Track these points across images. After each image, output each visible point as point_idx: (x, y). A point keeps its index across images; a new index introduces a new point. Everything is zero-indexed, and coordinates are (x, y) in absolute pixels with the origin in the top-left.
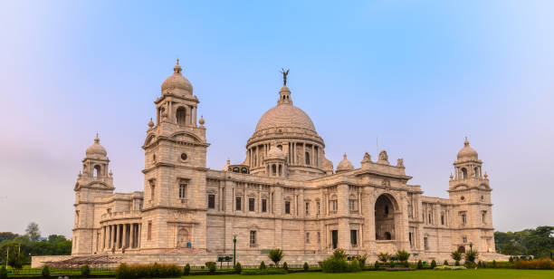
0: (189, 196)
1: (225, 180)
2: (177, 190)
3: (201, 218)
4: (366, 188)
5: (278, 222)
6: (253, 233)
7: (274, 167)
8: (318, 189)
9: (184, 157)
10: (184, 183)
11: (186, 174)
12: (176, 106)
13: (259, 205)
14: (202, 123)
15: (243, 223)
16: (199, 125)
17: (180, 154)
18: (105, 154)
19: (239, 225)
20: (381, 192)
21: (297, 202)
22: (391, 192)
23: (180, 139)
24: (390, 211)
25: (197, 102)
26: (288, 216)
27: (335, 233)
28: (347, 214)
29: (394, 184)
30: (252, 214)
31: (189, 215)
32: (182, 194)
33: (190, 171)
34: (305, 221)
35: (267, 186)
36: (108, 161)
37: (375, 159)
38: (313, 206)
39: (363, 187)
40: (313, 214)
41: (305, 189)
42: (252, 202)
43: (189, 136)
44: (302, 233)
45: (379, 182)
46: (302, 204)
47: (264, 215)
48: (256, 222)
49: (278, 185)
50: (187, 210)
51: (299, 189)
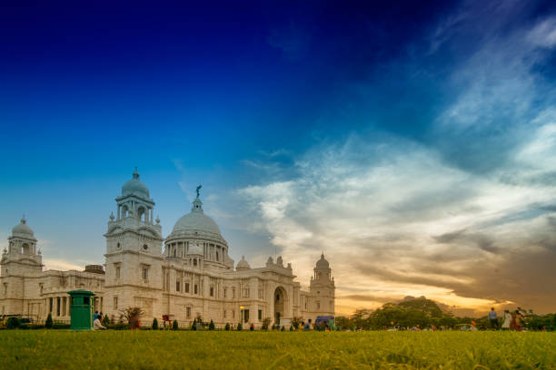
0: (149, 278)
1: (169, 268)
2: (141, 272)
3: (159, 296)
4: (269, 282)
5: (206, 302)
6: (189, 309)
7: (195, 260)
8: (234, 280)
9: (146, 247)
10: (146, 268)
11: (147, 261)
12: (139, 206)
13: (192, 288)
14: (158, 221)
15: (181, 301)
16: (155, 223)
17: (143, 244)
18: (32, 235)
19: (178, 302)
20: (278, 285)
21: (219, 289)
22: (284, 286)
23: (142, 232)
24: (280, 298)
25: (154, 204)
26: (212, 298)
27: (247, 312)
28: (257, 299)
29: (286, 280)
30: (187, 295)
31: (150, 293)
32: (145, 276)
33: (151, 259)
34: (224, 302)
35: (199, 275)
36: (36, 241)
37: (275, 262)
38: (229, 292)
39: (267, 280)
40: (229, 298)
41: (224, 279)
42: (187, 285)
43: (150, 231)
44: (222, 310)
45: (277, 278)
46: (222, 290)
47: (197, 296)
48: (190, 301)
49: (206, 275)
50: (149, 289)
51: (220, 278)
